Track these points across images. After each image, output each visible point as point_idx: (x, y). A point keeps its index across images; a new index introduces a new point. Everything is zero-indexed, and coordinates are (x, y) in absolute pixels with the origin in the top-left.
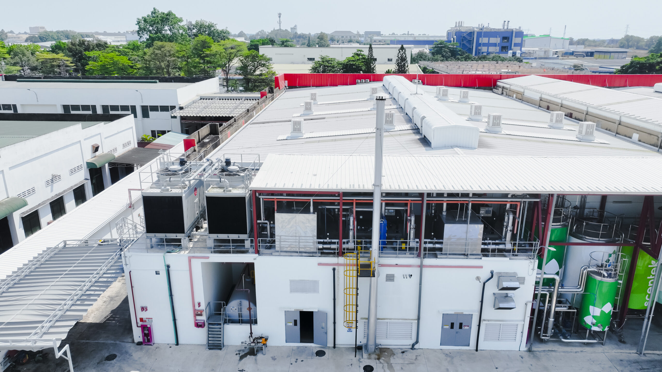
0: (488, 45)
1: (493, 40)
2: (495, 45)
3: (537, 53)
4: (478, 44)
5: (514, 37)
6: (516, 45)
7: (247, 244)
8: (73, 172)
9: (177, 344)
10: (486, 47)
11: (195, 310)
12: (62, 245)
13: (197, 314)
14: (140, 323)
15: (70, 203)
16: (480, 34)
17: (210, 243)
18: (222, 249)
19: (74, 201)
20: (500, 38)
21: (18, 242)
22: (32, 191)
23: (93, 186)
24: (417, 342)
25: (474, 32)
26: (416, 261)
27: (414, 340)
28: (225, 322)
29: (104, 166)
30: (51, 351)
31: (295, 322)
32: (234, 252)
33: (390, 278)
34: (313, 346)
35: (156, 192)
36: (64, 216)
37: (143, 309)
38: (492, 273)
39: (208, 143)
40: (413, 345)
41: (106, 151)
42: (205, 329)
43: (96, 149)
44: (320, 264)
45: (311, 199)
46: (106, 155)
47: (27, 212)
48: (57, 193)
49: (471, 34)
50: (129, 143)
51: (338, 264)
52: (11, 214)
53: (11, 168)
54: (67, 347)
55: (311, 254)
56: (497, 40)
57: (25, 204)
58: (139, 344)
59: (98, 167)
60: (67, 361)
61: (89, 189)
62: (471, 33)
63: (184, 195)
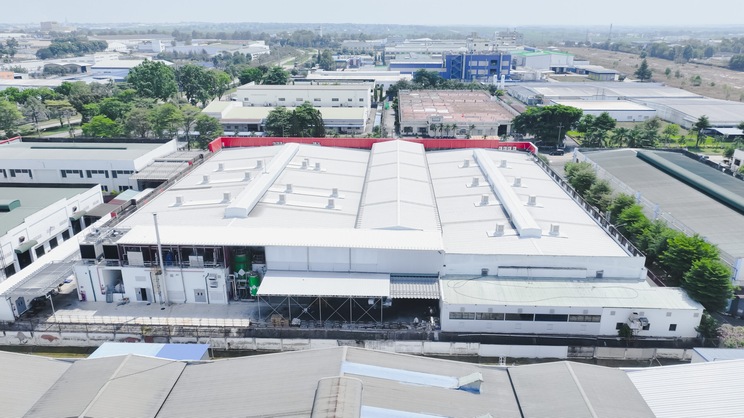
0: (478, 68)
1: (481, 63)
2: (483, 68)
3: (525, 75)
4: (467, 67)
5: (501, 61)
6: (504, 68)
7: (119, 263)
8: (61, 224)
9: (96, 301)
10: (476, 70)
11: (101, 288)
12: (52, 263)
13: (102, 289)
14: (81, 293)
15: (60, 240)
16: (468, 58)
17: (106, 262)
18: (110, 264)
19: (62, 239)
20: (488, 62)
21: (34, 261)
22: (40, 236)
23: (74, 229)
24: (186, 301)
25: (463, 56)
26: (179, 269)
27: (185, 300)
28: (113, 293)
29: (81, 218)
30: (44, 296)
31: (139, 292)
32: (114, 266)
33: (172, 276)
34: (147, 302)
35: (85, 243)
36: (69, 239)
37: (82, 287)
38: (208, 274)
39: (127, 211)
40: (185, 302)
41: (81, 209)
42: (106, 295)
43: (75, 209)
44: (145, 270)
45: (140, 247)
46: (82, 211)
47: (38, 246)
48: (53, 235)
49: (460, 58)
50: (97, 202)
51: (152, 270)
52: (30, 248)
53: (30, 227)
54: (50, 296)
55: (142, 267)
56: (486, 63)
57: (37, 243)
58: (81, 301)
59: (76, 219)
60: (50, 300)
61: (71, 232)
62: (460, 56)
63: (95, 245)
